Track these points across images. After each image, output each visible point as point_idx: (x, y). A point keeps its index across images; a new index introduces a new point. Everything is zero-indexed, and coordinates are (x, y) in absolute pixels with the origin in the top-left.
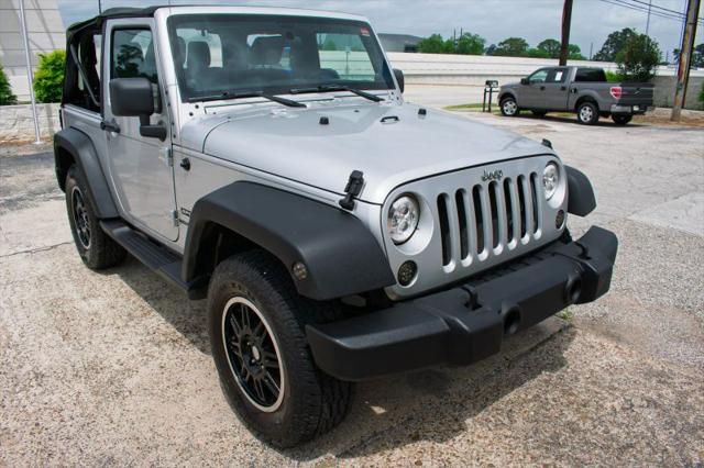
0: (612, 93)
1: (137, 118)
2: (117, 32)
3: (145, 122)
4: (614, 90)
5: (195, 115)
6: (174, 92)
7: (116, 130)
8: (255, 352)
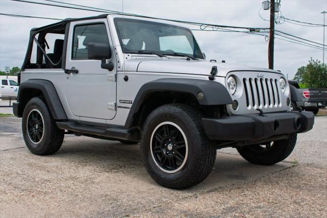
0: (304, 95)
1: (101, 61)
2: (77, 28)
3: (104, 62)
4: (305, 93)
5: (128, 59)
6: (119, 50)
7: (76, 72)
8: (170, 147)
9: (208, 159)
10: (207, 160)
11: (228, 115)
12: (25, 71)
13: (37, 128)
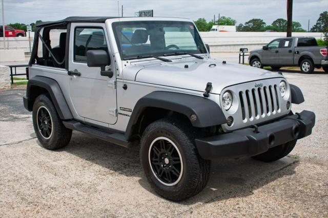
0: (321, 53)
1: (100, 68)
2: (77, 29)
3: (103, 69)
4: (322, 51)
5: (127, 66)
6: (118, 56)
7: (79, 75)
8: (167, 161)
9: (203, 176)
10: (201, 177)
11: (223, 133)
12: (32, 67)
13: (46, 123)
